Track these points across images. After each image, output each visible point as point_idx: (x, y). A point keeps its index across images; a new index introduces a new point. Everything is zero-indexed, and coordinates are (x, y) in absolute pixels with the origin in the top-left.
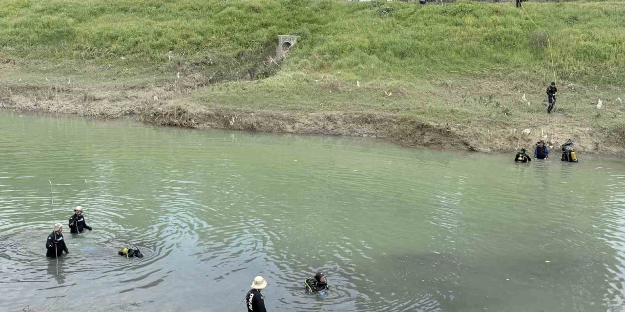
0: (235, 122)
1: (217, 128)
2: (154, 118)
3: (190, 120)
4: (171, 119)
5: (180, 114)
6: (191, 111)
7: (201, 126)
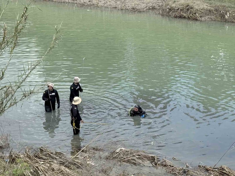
0: (230, 16)
1: (215, 20)
2: (169, 12)
3: (195, 14)
4: (182, 13)
5: (188, 10)
6: (196, 7)
7: (203, 19)
